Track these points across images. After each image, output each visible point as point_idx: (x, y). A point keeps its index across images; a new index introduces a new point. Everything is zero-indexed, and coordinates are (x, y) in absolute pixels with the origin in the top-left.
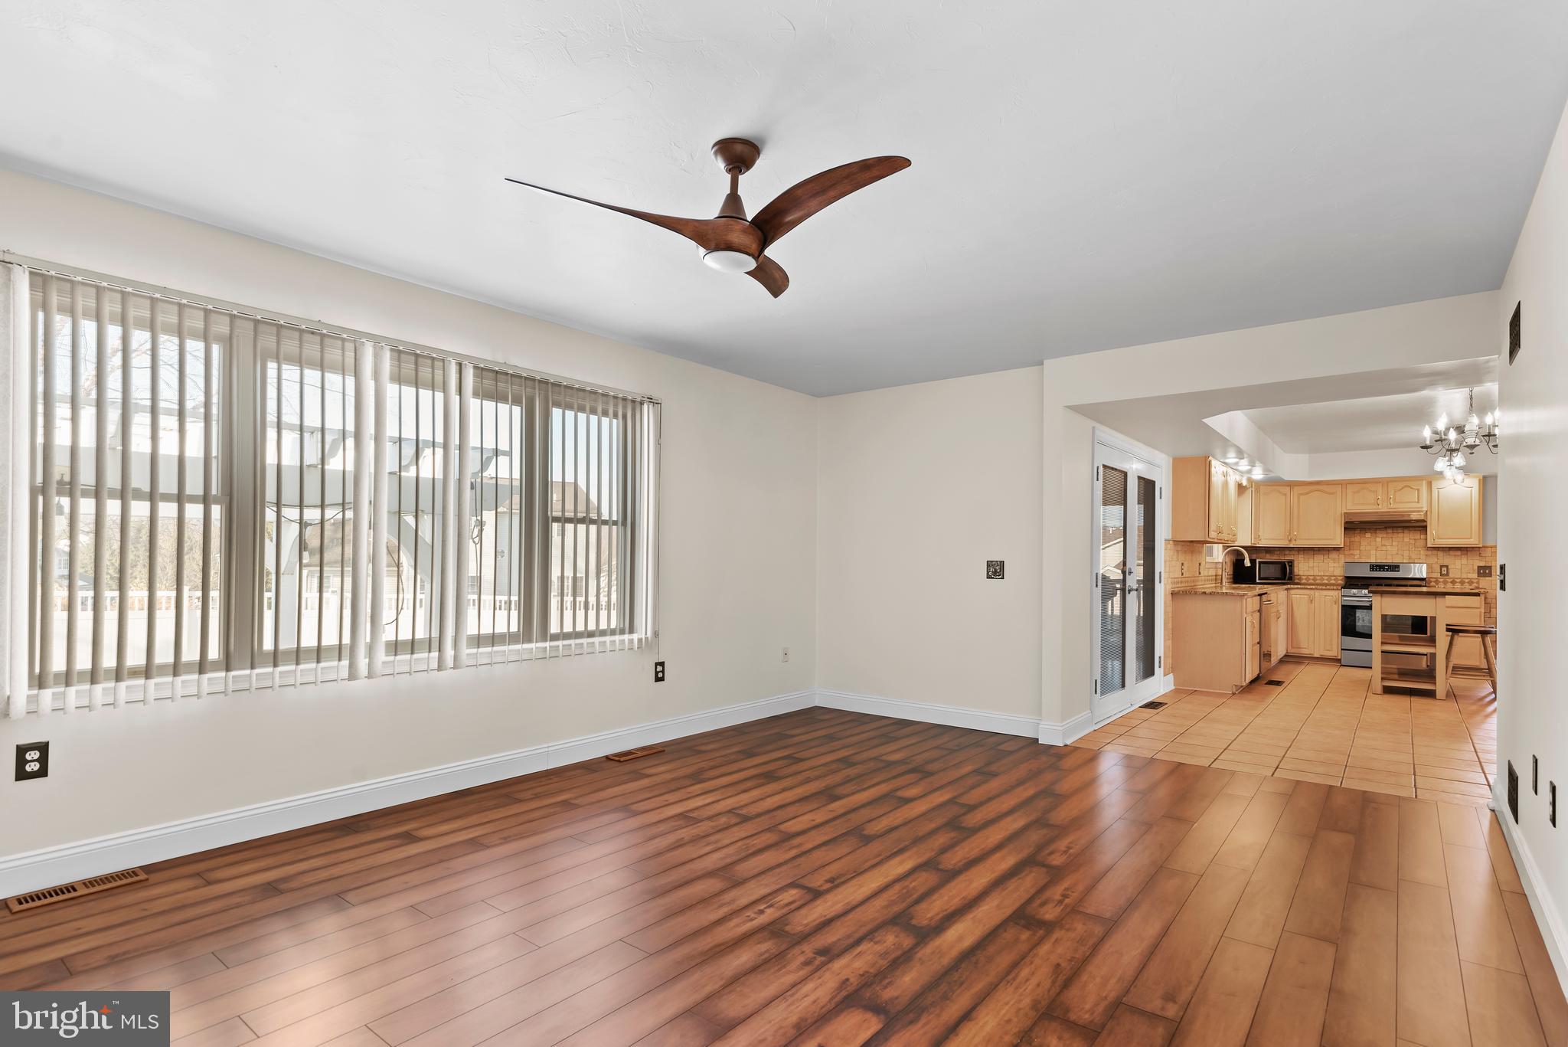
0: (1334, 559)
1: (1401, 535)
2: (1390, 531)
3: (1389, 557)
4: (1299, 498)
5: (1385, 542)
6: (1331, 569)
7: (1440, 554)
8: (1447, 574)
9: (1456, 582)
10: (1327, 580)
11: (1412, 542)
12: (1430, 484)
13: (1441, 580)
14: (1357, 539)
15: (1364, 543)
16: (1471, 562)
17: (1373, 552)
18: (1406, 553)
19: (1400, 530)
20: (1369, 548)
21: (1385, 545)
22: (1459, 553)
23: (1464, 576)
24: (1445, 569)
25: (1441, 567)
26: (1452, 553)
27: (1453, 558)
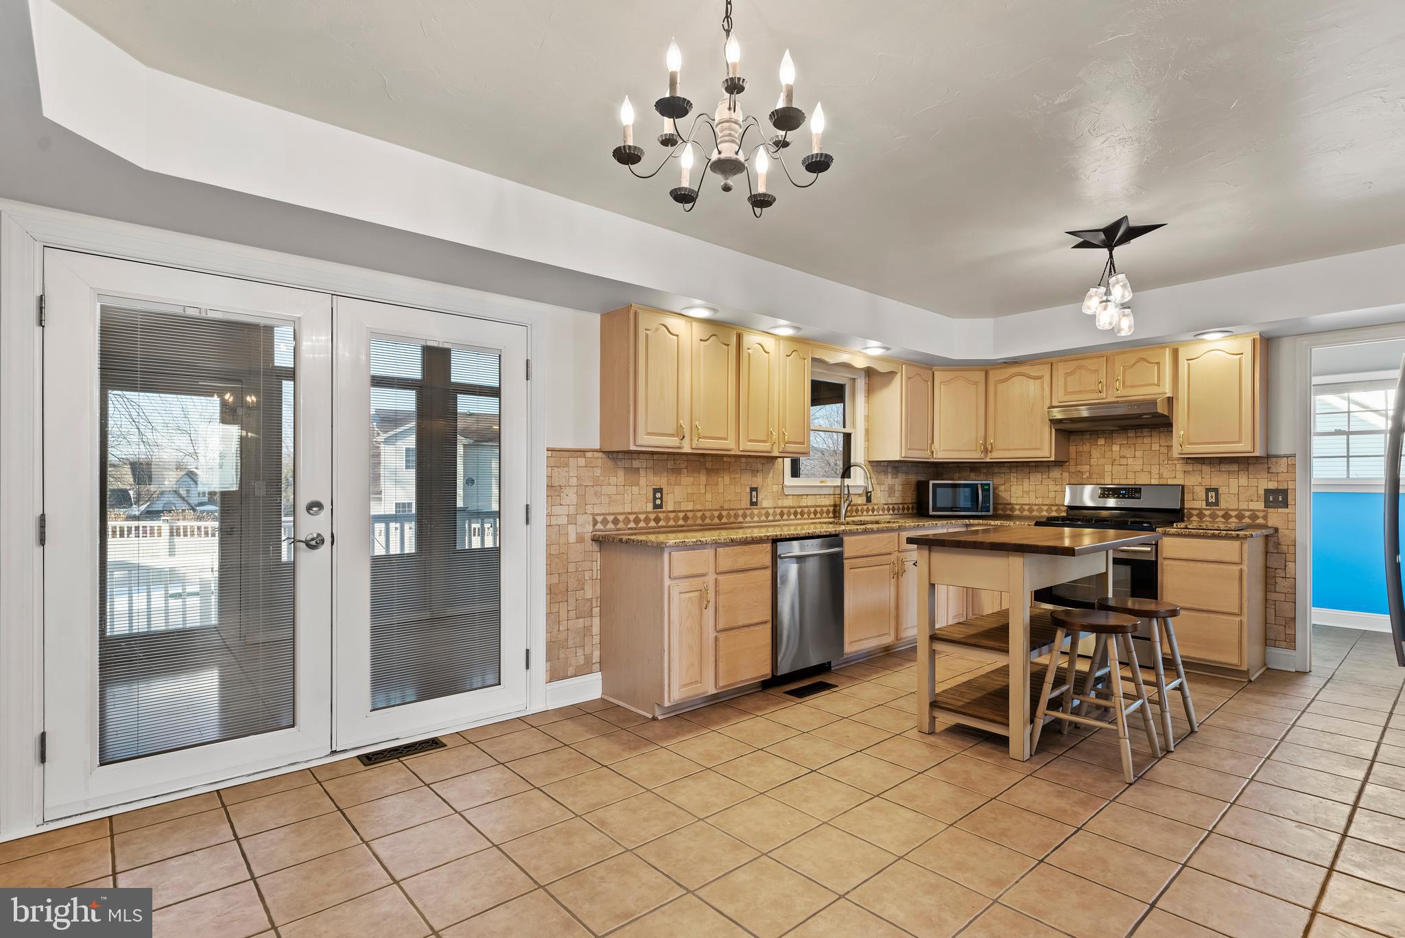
0: (1055, 480)
1: (1147, 440)
2: (1132, 433)
3: (1131, 475)
4: (996, 387)
5: (1128, 452)
6: (1052, 495)
7: (1206, 469)
8: (1217, 503)
9: (1231, 517)
10: (1047, 511)
11: (1164, 450)
12: (1175, 353)
13: (1207, 513)
14: (1086, 448)
15: (1096, 453)
16: (1254, 482)
17: (1108, 468)
18: (1155, 470)
19: (1146, 432)
20: (1101, 462)
21: (1124, 457)
22: (1235, 467)
23: (1243, 506)
24: (1214, 494)
25: (1208, 490)
26: (1224, 467)
27: (1226, 476)
